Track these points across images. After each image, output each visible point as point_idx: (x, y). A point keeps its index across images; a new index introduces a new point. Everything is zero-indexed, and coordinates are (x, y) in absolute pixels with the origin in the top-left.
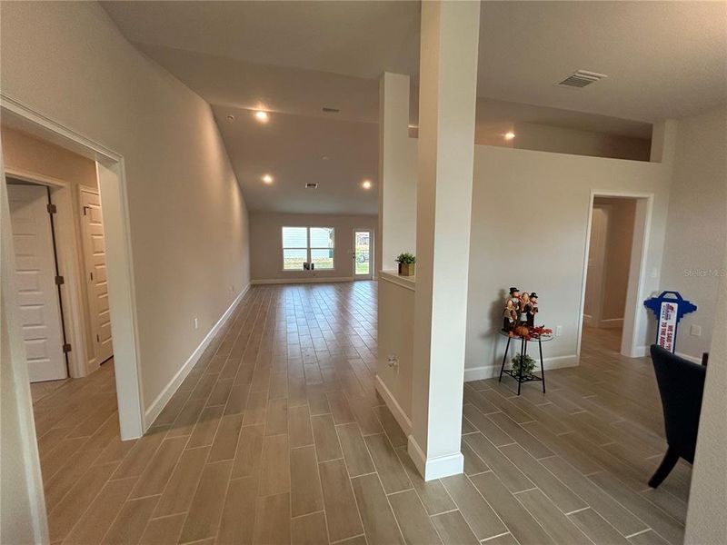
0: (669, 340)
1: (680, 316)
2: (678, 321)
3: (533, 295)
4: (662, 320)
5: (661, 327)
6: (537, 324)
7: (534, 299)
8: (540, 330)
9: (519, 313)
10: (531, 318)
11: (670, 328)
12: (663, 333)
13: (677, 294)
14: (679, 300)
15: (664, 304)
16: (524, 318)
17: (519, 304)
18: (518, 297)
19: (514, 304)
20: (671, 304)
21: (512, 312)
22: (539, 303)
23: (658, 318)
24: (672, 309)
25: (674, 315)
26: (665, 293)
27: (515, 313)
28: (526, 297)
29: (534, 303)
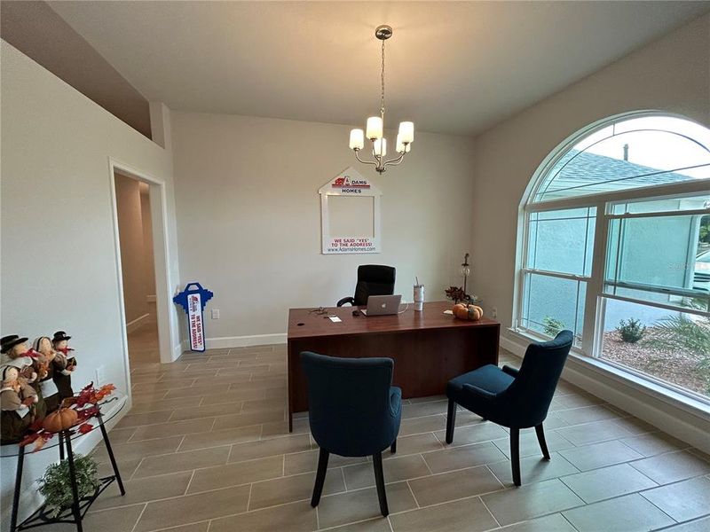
0: (199, 331)
1: (203, 305)
2: (202, 310)
3: (60, 337)
4: (191, 313)
5: (191, 320)
6: (77, 387)
7: (63, 344)
8: (89, 395)
9: (37, 386)
10: (64, 383)
11: (198, 317)
12: (194, 326)
13: (197, 284)
14: (200, 290)
15: (190, 296)
16: (51, 388)
17: (36, 367)
18: (30, 353)
19: (24, 373)
20: (195, 295)
21: (21, 394)
22: (77, 347)
23: (188, 312)
24: (196, 299)
25: (199, 306)
26: (189, 285)
27: (30, 391)
28: (47, 345)
29: (66, 351)
